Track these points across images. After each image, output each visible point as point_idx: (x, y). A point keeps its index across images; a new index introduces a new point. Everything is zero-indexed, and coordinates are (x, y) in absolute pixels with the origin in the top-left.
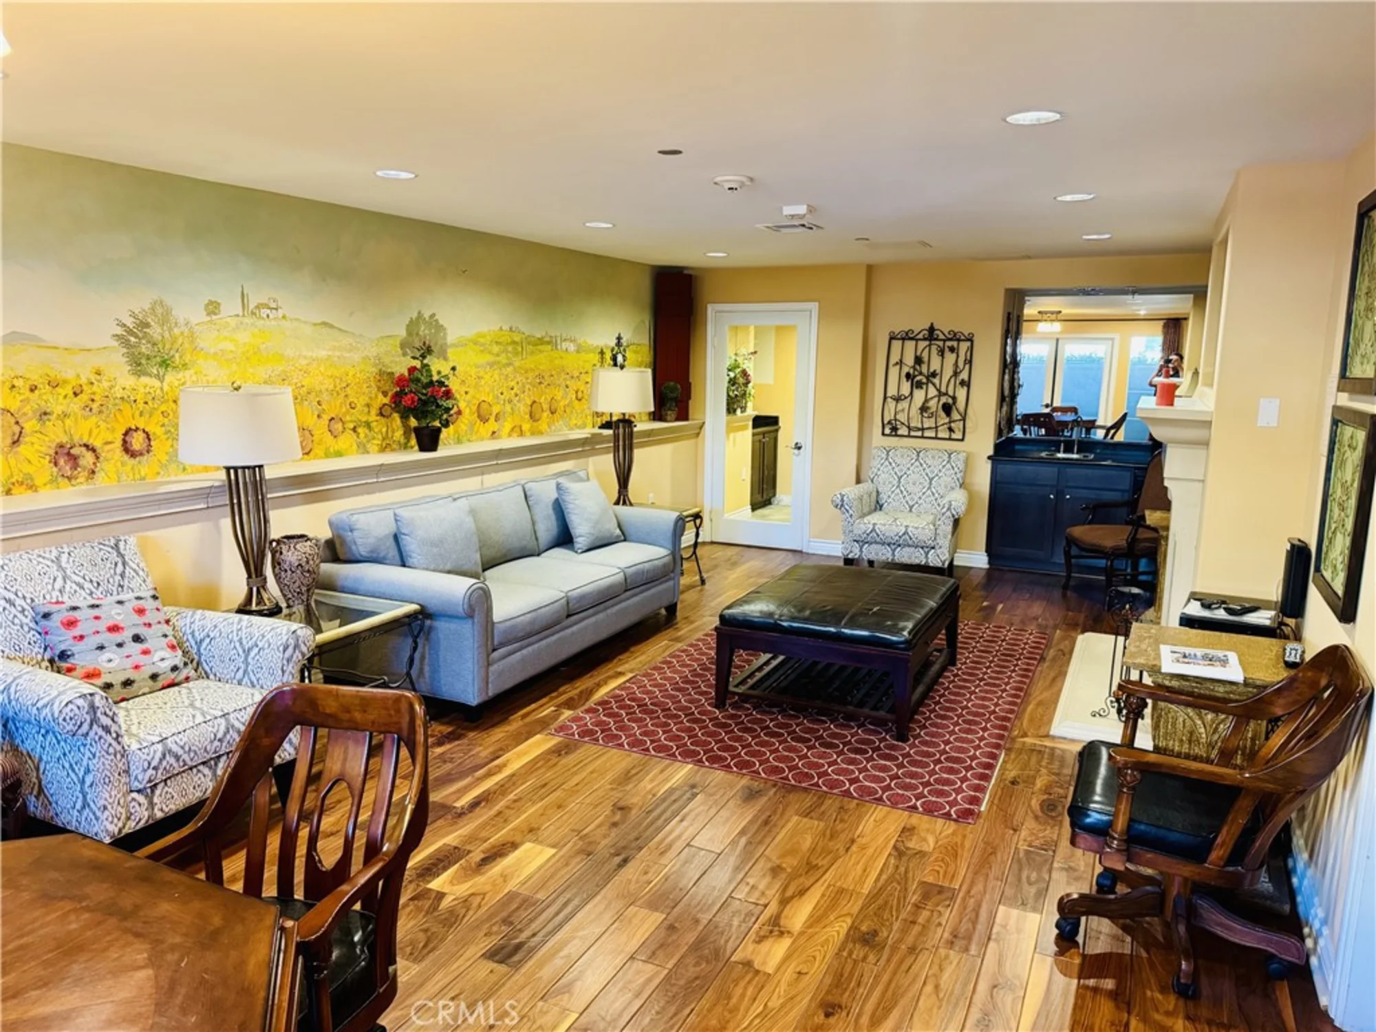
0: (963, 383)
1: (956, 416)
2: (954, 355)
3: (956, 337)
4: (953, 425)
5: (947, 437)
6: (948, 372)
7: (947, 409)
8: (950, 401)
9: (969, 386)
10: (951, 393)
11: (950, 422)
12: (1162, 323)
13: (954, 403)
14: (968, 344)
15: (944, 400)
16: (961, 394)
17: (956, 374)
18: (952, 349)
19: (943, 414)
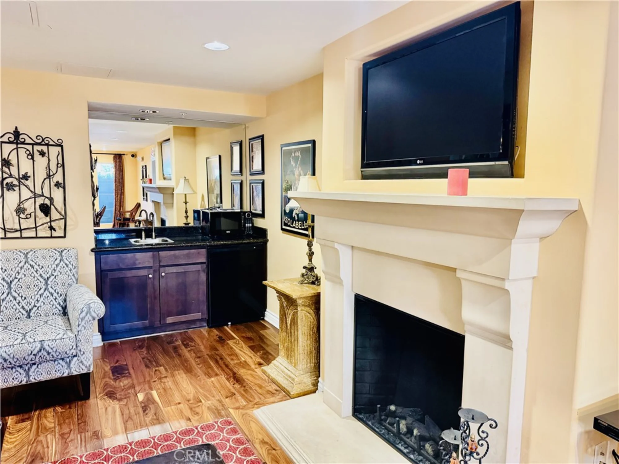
0: (58, 185)
1: (55, 215)
2: (45, 159)
3: (44, 142)
4: (53, 224)
5: (49, 235)
6: (41, 174)
7: (45, 210)
8: (47, 202)
9: (64, 188)
10: (47, 194)
11: (51, 221)
13: (52, 203)
14: (59, 149)
15: (40, 201)
16: (57, 194)
17: (49, 176)
18: (42, 154)
19: (40, 214)
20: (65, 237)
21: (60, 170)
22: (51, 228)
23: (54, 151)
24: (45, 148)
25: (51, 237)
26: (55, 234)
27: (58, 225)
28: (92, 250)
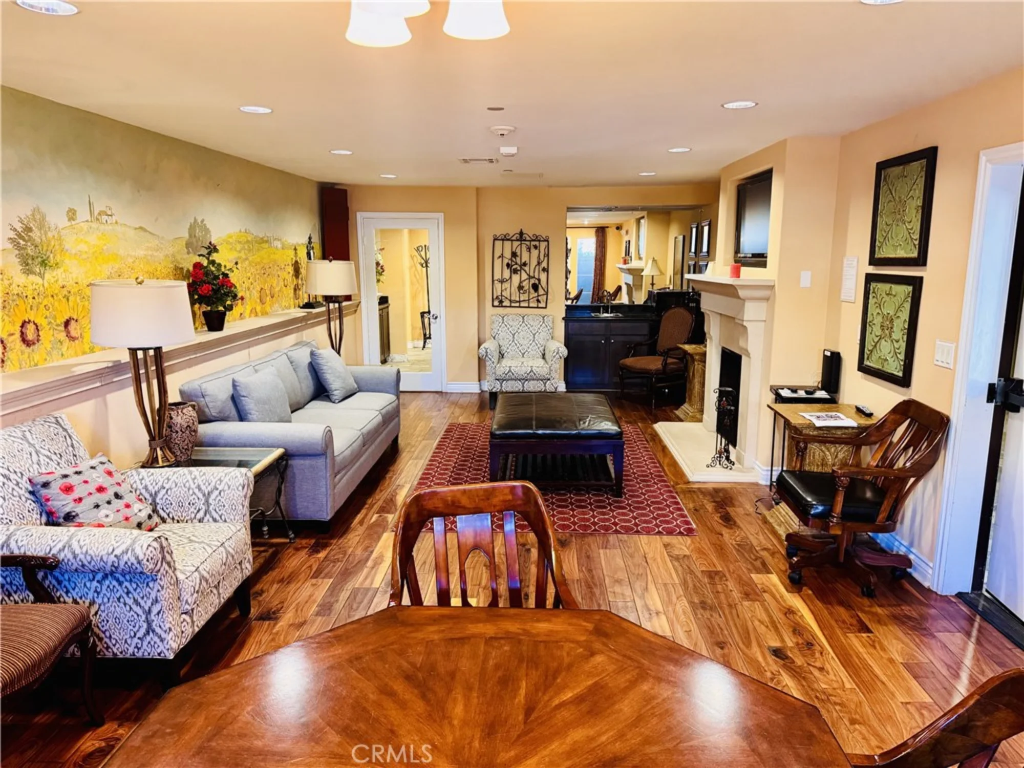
0: (544, 270)
1: (541, 292)
2: (537, 251)
3: (537, 239)
4: (540, 298)
5: (536, 306)
6: (534, 262)
7: (535, 287)
8: (537, 282)
9: (548, 272)
10: (537, 276)
11: (538, 296)
12: (594, 230)
13: (540, 283)
14: (546, 243)
15: (532, 281)
16: (543, 277)
17: (539, 263)
18: (536, 247)
19: (532, 291)
20: (546, 308)
21: (546, 258)
22: (538, 301)
23: (543, 245)
24: (537, 243)
25: (538, 307)
26: (540, 305)
27: (543, 298)
28: (563, 319)
